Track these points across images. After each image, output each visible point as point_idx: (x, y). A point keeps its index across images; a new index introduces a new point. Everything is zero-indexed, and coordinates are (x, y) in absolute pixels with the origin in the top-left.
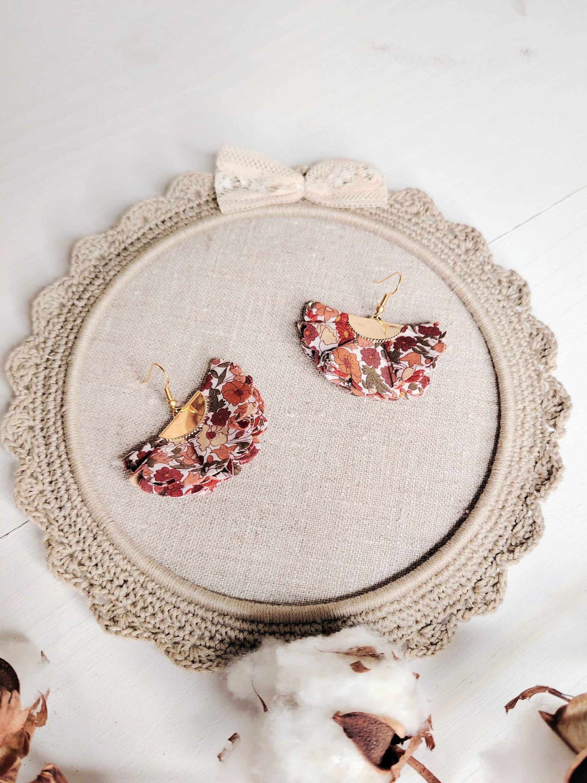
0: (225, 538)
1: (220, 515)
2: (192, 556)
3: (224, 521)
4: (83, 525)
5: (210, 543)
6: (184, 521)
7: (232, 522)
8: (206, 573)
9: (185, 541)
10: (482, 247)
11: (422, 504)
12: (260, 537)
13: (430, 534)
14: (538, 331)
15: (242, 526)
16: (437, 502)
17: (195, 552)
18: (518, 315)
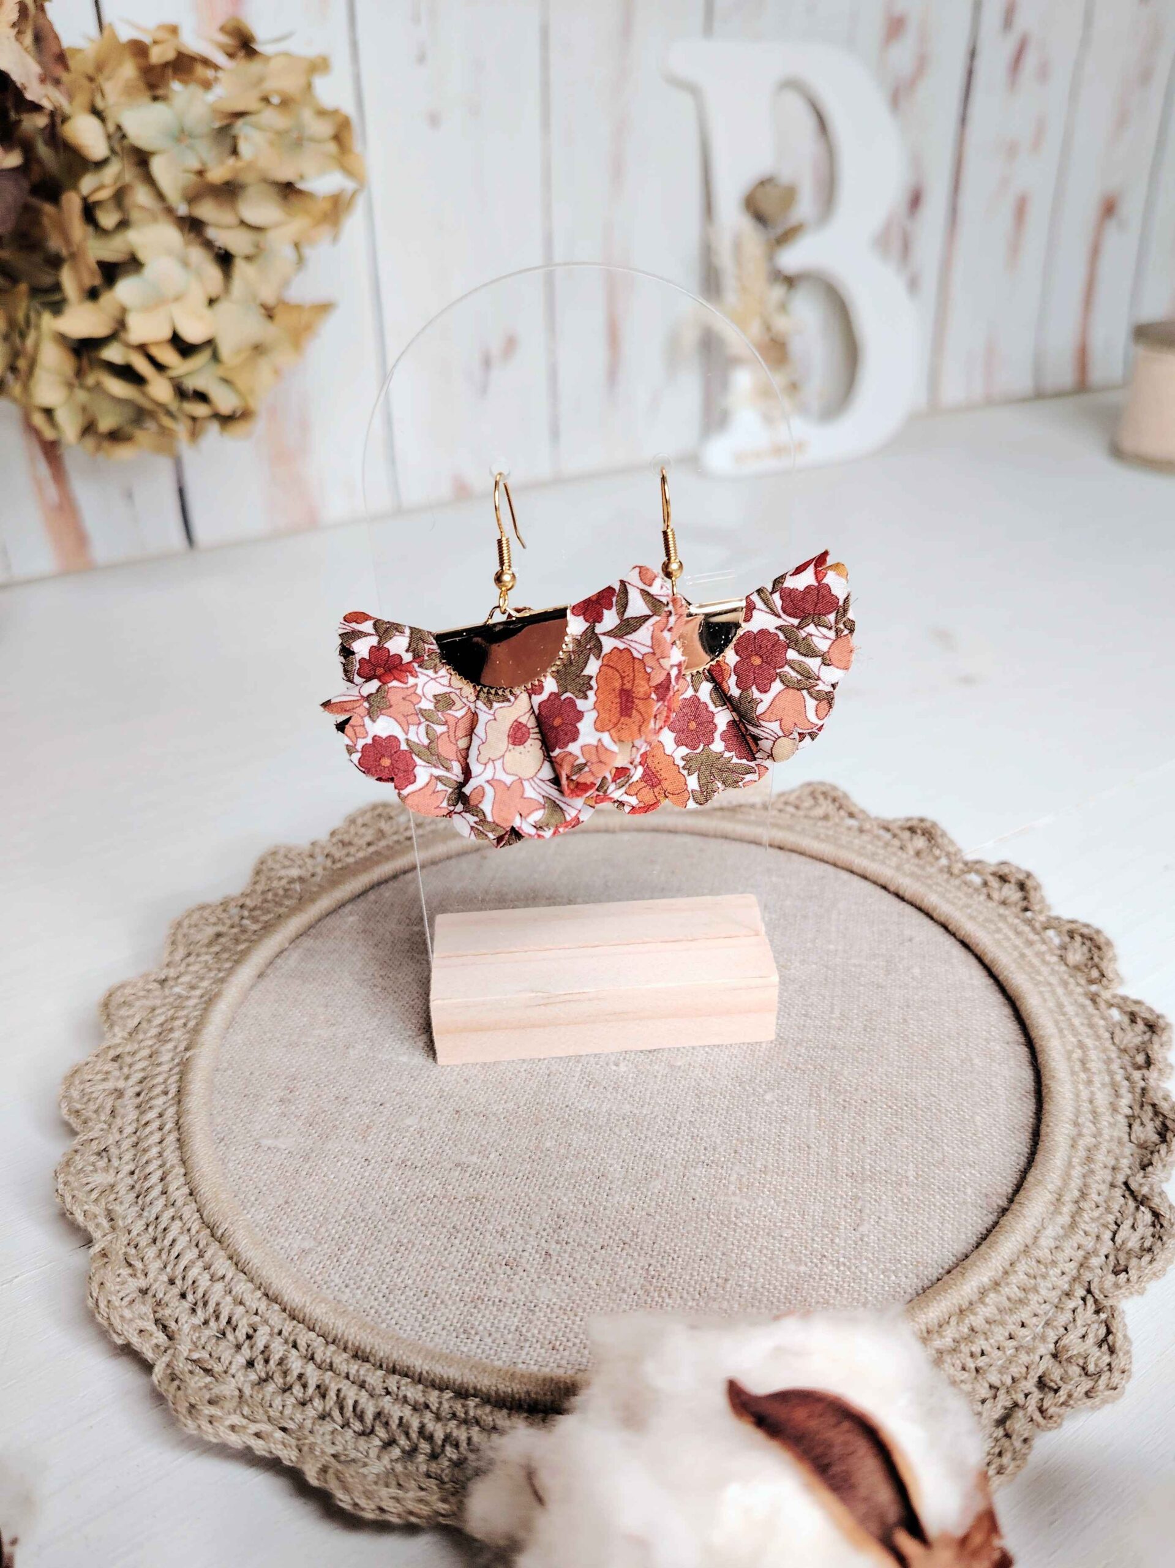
4: (181, 1233)
7: (494, 1234)
8: (431, 1328)
9: (392, 1270)
10: (940, 840)
11: (906, 1200)
12: (554, 1261)
13: (933, 1252)
14: (1071, 934)
15: (515, 1242)
16: (938, 1197)
17: (411, 1289)
18: (1029, 922)
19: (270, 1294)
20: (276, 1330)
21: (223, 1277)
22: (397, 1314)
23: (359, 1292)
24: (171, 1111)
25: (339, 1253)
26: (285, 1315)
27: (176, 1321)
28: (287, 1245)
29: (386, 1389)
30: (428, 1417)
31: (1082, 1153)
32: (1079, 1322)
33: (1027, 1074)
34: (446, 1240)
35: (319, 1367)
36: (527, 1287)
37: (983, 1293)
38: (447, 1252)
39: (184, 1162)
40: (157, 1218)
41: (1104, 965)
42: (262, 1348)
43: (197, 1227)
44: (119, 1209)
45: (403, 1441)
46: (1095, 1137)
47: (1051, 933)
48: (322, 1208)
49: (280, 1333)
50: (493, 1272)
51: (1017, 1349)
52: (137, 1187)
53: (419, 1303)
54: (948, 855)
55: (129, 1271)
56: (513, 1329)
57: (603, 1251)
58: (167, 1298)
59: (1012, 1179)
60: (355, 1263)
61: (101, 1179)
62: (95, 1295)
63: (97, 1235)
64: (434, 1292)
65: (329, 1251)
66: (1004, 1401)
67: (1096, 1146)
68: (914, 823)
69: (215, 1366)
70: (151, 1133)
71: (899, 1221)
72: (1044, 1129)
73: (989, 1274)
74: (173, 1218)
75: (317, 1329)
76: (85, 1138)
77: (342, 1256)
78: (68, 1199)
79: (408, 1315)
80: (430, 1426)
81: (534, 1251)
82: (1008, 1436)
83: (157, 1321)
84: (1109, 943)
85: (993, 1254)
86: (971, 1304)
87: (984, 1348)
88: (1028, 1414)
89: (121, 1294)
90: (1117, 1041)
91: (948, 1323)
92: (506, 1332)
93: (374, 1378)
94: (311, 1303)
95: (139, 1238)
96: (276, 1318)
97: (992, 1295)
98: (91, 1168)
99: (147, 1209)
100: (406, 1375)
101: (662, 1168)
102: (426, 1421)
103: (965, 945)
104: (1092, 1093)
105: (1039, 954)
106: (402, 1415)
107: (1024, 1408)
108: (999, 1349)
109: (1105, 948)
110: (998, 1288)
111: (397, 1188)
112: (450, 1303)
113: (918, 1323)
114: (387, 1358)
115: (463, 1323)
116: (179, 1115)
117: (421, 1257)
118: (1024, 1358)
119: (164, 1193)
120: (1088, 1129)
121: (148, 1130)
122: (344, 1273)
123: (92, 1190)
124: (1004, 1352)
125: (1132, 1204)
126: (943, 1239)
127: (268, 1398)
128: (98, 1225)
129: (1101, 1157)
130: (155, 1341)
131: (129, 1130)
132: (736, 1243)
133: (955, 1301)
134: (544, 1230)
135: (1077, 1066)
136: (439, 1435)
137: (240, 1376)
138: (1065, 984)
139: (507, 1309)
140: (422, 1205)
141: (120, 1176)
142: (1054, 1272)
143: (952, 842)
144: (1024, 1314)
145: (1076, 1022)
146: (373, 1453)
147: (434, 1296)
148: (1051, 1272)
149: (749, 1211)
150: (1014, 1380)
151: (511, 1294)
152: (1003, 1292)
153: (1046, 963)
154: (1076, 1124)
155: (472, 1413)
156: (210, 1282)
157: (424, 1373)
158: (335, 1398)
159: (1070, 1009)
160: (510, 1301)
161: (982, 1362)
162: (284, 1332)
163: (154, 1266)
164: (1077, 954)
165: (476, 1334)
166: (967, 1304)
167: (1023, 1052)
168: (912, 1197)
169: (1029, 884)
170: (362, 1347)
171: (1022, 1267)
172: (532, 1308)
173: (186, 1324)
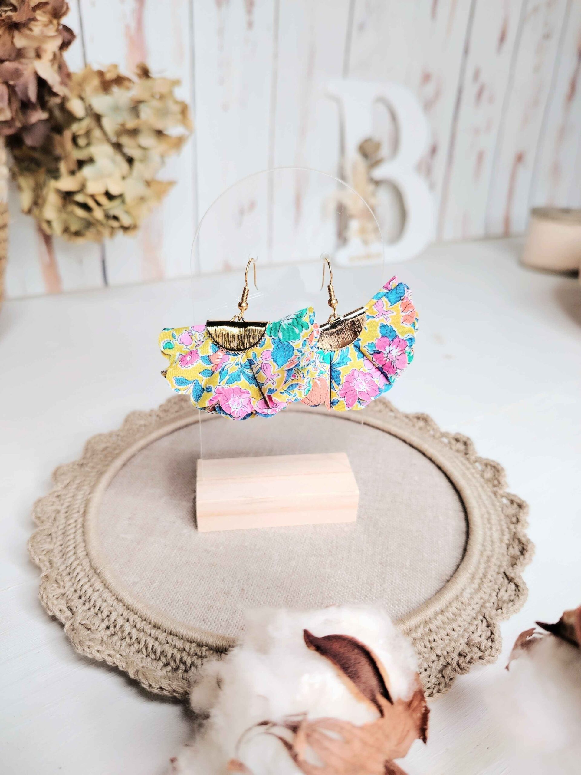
0: (211, 592)
1: (209, 575)
2: (177, 604)
3: (213, 579)
4: (81, 571)
5: (196, 595)
6: (174, 578)
7: (220, 580)
8: (189, 618)
9: (173, 593)
10: (430, 423)
11: (404, 575)
12: (245, 592)
13: (415, 597)
14: (486, 465)
15: (229, 584)
16: (419, 574)
17: (181, 601)
18: (468, 459)
19: (119, 598)
20: (120, 614)
21: (98, 590)
22: (174, 611)
23: (158, 601)
24: (80, 520)
25: (150, 584)
26: (125, 608)
27: (76, 608)
28: (127, 579)
29: (167, 641)
30: (184, 654)
31: (485, 558)
32: (479, 630)
33: (463, 524)
34: (198, 581)
35: (138, 630)
36: (233, 603)
37: (436, 614)
38: (198, 586)
39: (84, 541)
40: (71, 564)
41: (500, 478)
42: (113, 621)
43: (89, 569)
44: (55, 560)
45: (173, 664)
46: (491, 551)
47: (477, 464)
48: (144, 565)
49: (122, 615)
50: (218, 596)
51: (450, 640)
52: (63, 551)
53: (184, 607)
54: (433, 429)
55: (57, 585)
56: (225, 620)
57: (268, 589)
58: (73, 598)
59: (454, 567)
60: (157, 588)
61: (47, 546)
62: (42, 593)
63: (44, 569)
64: (191, 603)
65: (146, 583)
66: (442, 661)
67: (492, 556)
68: (420, 416)
69: (92, 627)
70: (71, 528)
71: (401, 583)
72: (469, 547)
73: (439, 607)
74: (78, 565)
75: (138, 614)
76: (43, 528)
77: (152, 585)
78: (33, 553)
79: (179, 612)
80: (185, 658)
81: (237, 588)
82: (443, 677)
83: (67, 607)
84: (503, 469)
85: (441, 598)
86: (430, 619)
87: (435, 638)
88: (453, 668)
89: (53, 594)
90: (504, 512)
91: (420, 627)
92: (222, 621)
93: (162, 636)
94: (136, 603)
95: (63, 572)
96: (120, 608)
97: (440, 616)
98: (44, 541)
99: (67, 560)
100: (176, 636)
101: (296, 556)
102: (184, 655)
103: (439, 468)
104: (492, 533)
105: (472, 474)
106: (173, 652)
107: (451, 665)
108: (442, 639)
109: (500, 472)
110: (443, 613)
111: (178, 558)
112: (198, 608)
113: (406, 626)
114: (168, 628)
115: (203, 617)
116: (84, 521)
117: (187, 588)
118: (453, 644)
119: (75, 554)
120: (489, 547)
121: (70, 527)
122: (152, 593)
123: (43, 551)
124: (444, 642)
125: (506, 581)
126: (420, 592)
127: (114, 642)
128: (45, 565)
129: (494, 560)
130: (66, 615)
131: (61, 527)
132: (327, 588)
133: (423, 617)
134: (242, 579)
135: (486, 521)
136: (189, 662)
137: (103, 633)
138: (483, 487)
139: (223, 611)
140: (189, 566)
141: (56, 545)
142: (469, 608)
143: (435, 424)
144: (455, 625)
145: (487, 502)
146: (159, 668)
147: (191, 604)
148: (468, 608)
149: (334, 576)
150: (448, 653)
151: (225, 605)
152: (445, 615)
153: (475, 478)
154: (483, 545)
155: (204, 654)
156: (92, 592)
157: (184, 635)
158: (144, 644)
159: (484, 497)
160: (225, 608)
161: (433, 645)
162: (124, 615)
163: (68, 584)
164: (489, 474)
165: (209, 621)
166: (429, 619)
167: (462, 515)
168: (407, 574)
169: (468, 442)
170: (158, 622)
171: (455, 605)
172: (234, 612)
173: (80, 609)
